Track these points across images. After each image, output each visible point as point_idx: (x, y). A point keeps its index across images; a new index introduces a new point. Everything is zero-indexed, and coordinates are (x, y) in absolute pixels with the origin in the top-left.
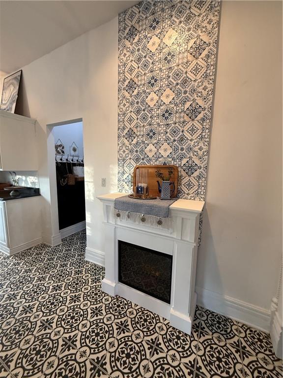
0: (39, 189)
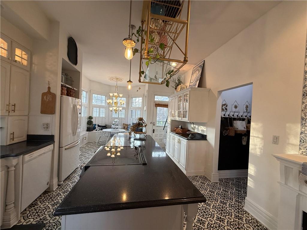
0: (206, 136)
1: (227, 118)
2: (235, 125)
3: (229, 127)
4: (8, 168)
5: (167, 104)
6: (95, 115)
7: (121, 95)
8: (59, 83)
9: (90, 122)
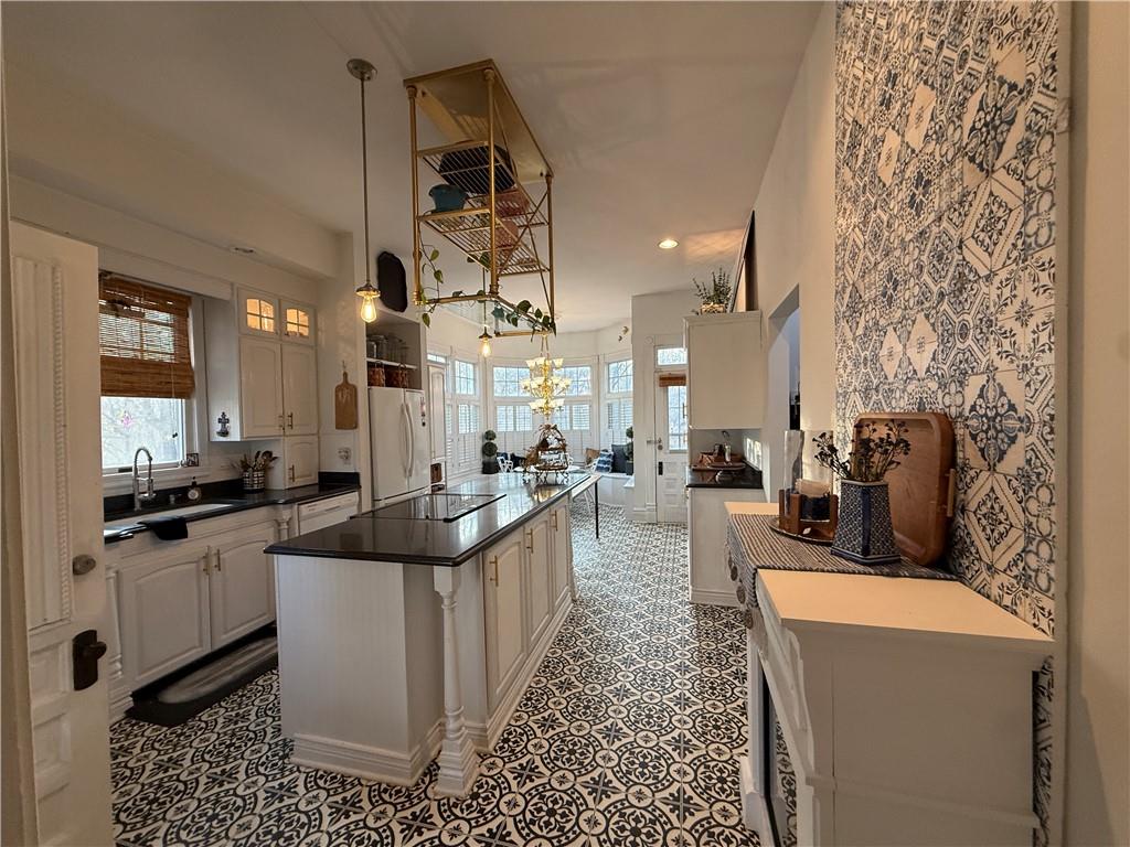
0: (761, 473)
6: (503, 426)
7: (558, 362)
8: (362, 360)
9: (489, 449)
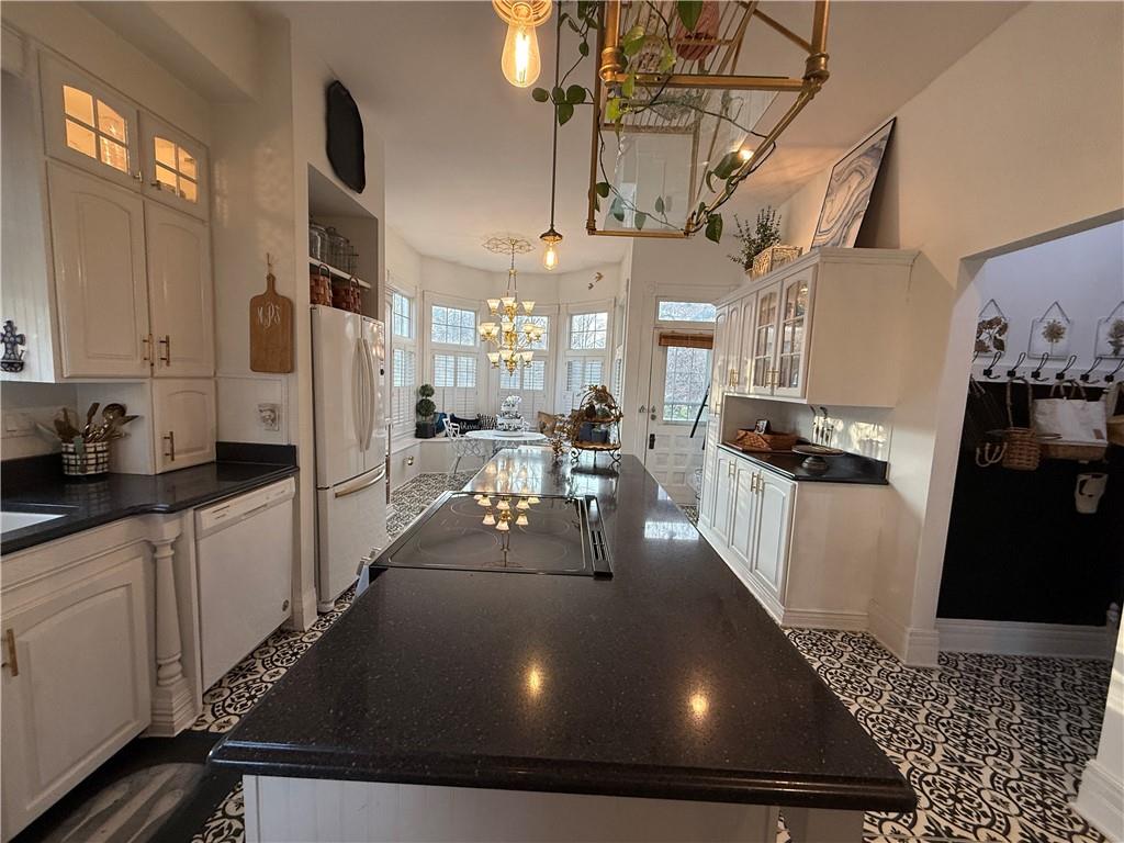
0: (884, 465)
1: (1004, 384)
2: (1041, 420)
3: (1012, 429)
4: (154, 550)
5: (709, 333)
6: (441, 380)
7: (528, 306)
8: (304, 261)
9: (424, 407)
